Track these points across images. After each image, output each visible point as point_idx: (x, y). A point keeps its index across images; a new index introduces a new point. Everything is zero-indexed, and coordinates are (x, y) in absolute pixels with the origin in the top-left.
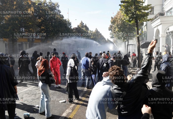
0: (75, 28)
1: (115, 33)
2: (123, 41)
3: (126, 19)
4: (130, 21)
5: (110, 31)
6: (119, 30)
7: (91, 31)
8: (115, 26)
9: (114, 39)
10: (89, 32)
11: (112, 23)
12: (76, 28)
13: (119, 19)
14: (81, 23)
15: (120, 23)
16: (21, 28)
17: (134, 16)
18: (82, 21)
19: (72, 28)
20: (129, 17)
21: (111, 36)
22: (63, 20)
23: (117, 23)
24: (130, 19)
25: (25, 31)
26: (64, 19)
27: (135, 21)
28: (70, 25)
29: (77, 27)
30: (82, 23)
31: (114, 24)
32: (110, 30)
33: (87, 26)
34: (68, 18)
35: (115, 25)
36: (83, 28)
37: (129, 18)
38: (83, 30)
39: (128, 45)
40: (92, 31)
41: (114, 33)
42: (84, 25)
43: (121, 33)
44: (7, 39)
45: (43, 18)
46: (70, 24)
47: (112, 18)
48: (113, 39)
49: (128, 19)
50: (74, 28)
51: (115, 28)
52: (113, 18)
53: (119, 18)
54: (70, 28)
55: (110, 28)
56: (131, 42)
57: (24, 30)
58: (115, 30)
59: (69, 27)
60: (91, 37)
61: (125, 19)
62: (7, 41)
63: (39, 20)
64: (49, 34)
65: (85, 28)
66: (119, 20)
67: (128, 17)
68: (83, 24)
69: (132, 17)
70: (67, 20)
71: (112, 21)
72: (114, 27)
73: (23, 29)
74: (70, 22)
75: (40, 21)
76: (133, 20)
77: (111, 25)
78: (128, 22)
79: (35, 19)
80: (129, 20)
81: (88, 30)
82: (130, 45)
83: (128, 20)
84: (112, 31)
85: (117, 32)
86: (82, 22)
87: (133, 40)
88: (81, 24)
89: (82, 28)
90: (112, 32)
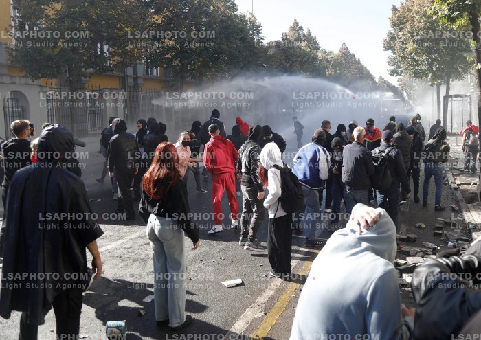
0: (274, 44)
1: (404, 57)
2: (432, 85)
3: (440, 14)
4: (453, 20)
5: (390, 52)
6: (416, 49)
7: (325, 52)
8: (404, 35)
9: (401, 77)
10: (320, 55)
11: (394, 25)
12: (277, 42)
13: (417, 14)
14: (292, 25)
15: (422, 25)
16: (99, 45)
17: (466, 3)
18: (295, 20)
19: (265, 42)
20: (448, 5)
21: (392, 68)
22: (236, 16)
23: (412, 26)
24: (452, 13)
25: (111, 53)
26: (238, 13)
27: (470, 19)
28: (259, 32)
29: (281, 39)
30: (296, 27)
31: (401, 30)
32: (387, 49)
33: (312, 34)
34: (251, 11)
35: (406, 31)
36: (301, 41)
37: (449, 10)
38: (300, 48)
39: (447, 97)
40: (331, 53)
41: (402, 57)
42: (304, 35)
43: (424, 57)
44: (54, 81)
45: (169, 11)
46: (257, 29)
47: (394, 9)
48: (398, 77)
49: (446, 12)
50: (272, 42)
51: (405, 42)
52: (397, 10)
53: (417, 8)
54: (259, 41)
55: (389, 42)
56: (457, 86)
57: (108, 50)
58: (404, 50)
59: (253, 39)
60: (327, 73)
61: (435, 13)
62: (54, 86)
63: (156, 17)
64: (191, 63)
65: (306, 42)
66: (418, 17)
67: (444, 6)
68: (301, 28)
69: (458, 6)
70: (247, 18)
71: (395, 19)
72: (402, 40)
73: (105, 47)
74: (258, 23)
75: (159, 22)
76: (462, 16)
77: (391, 33)
78: (445, 21)
79: (145, 16)
80: (449, 16)
81: (318, 49)
82: (454, 99)
83: (445, 17)
84: (395, 53)
85: (410, 54)
86: (297, 24)
87: (462, 80)
88: (293, 29)
89: (298, 43)
90: (395, 56)
